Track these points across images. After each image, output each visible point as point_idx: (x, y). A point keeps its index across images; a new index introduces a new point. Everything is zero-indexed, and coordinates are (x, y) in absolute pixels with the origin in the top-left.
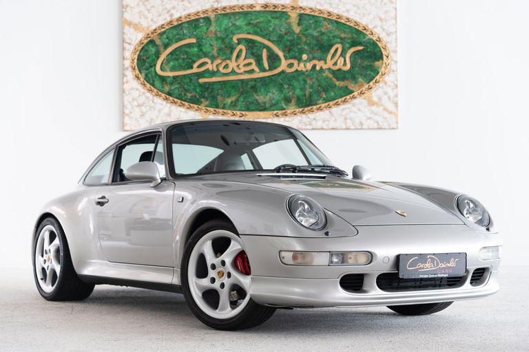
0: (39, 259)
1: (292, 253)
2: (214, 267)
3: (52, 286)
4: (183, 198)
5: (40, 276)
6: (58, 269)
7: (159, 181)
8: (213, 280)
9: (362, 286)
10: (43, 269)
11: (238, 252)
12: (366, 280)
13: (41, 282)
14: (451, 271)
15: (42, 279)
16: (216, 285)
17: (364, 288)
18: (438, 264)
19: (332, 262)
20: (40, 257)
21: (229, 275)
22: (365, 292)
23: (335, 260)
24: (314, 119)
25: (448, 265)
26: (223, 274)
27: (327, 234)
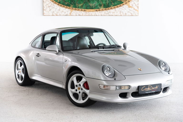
0: (17, 71)
1: (103, 86)
2: (77, 86)
3: (22, 81)
4: (66, 60)
5: (17, 77)
6: (23, 76)
7: (58, 52)
8: (76, 90)
9: (126, 96)
10: (18, 74)
11: (85, 82)
12: (128, 94)
13: (18, 79)
14: (156, 90)
15: (18, 78)
16: (78, 92)
17: (127, 97)
18: (152, 88)
19: (116, 89)
20: (17, 70)
21: (82, 89)
22: (127, 98)
23: (118, 88)
24: (110, 12)
25: (155, 88)
26: (80, 88)
27: (115, 79)
